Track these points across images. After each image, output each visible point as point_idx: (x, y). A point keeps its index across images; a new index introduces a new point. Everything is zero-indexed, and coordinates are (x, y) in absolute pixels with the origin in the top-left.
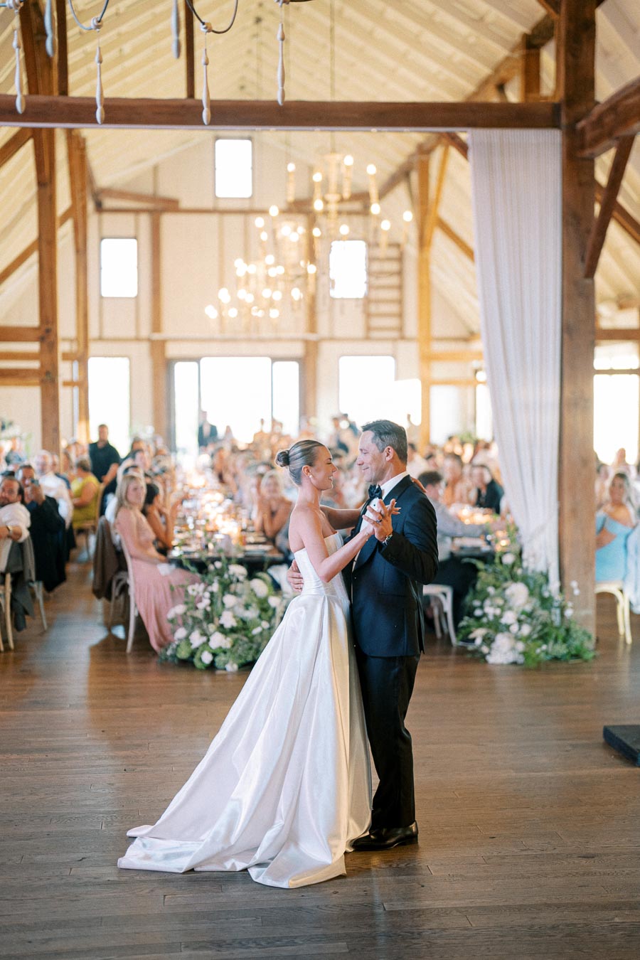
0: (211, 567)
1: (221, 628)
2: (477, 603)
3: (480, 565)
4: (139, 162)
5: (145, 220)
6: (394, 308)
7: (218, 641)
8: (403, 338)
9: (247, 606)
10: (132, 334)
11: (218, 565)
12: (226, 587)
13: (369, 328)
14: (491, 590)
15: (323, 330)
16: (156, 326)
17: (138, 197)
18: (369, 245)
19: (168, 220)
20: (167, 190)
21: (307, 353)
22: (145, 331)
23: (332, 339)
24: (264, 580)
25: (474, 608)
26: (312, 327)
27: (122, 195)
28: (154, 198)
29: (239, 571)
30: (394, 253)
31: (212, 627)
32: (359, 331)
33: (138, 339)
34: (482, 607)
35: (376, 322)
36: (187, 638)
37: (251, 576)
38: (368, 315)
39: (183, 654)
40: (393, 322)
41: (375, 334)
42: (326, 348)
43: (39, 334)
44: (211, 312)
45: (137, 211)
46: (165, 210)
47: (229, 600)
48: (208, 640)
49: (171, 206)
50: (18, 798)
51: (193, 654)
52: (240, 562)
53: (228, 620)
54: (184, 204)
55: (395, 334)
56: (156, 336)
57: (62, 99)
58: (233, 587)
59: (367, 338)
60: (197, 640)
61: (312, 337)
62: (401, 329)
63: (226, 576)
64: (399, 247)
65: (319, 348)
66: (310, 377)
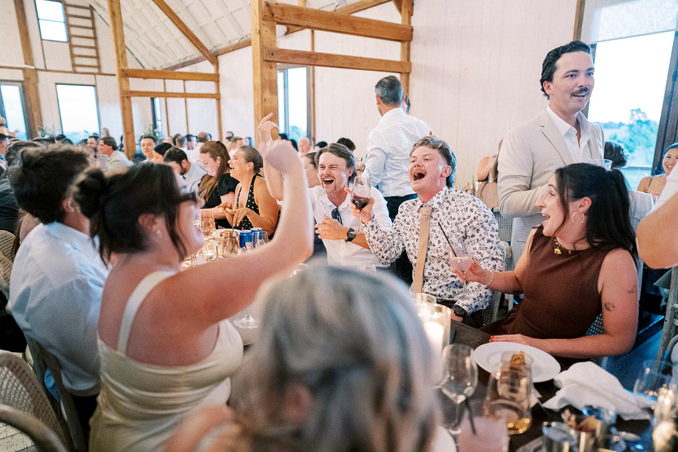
6: (91, 52)
8: (101, 74)
13: (74, 65)
15: (39, 64)
18: (66, 6)
21: (26, 78)
23: (46, 70)
26: (29, 61)
30: (87, 13)
32: (70, 69)
35: (78, 61)
38: (73, 56)
40: (94, 62)
41: (79, 69)
42: (40, 74)
55: (96, 70)
59: (76, 72)
61: (30, 68)
62: (99, 67)
64: (91, 8)
65: (37, 75)
66: (32, 97)
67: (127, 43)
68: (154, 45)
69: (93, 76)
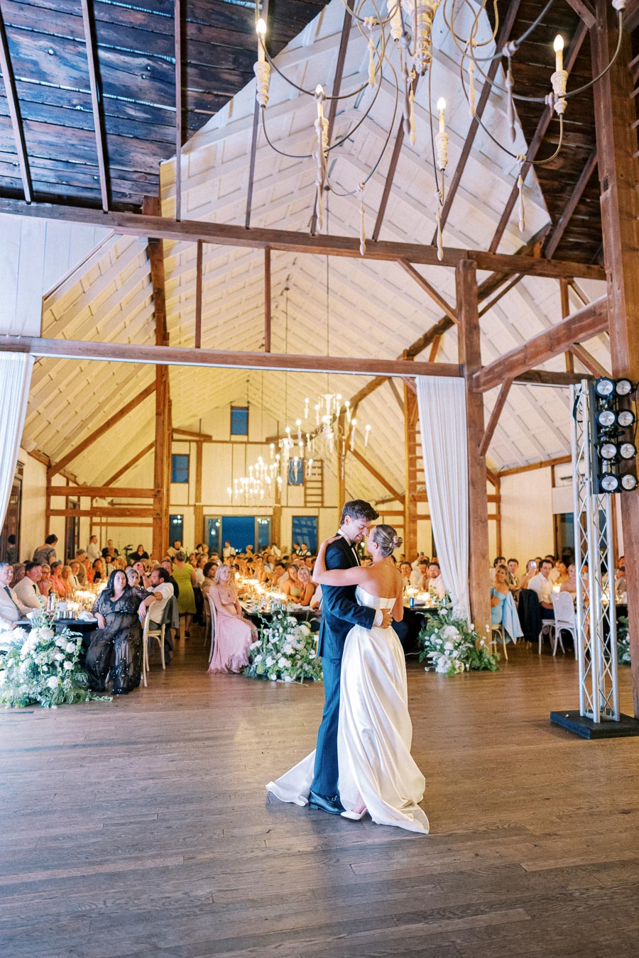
0: (275, 618)
1: (284, 655)
2: (427, 638)
3: (427, 615)
4: (194, 416)
5: (194, 445)
6: (319, 492)
7: (284, 663)
8: (323, 506)
9: (299, 642)
10: (186, 503)
11: (280, 617)
12: (285, 629)
13: (306, 502)
14: (436, 630)
15: (284, 503)
16: (198, 498)
17: (191, 434)
19: (205, 445)
20: (206, 431)
21: (275, 513)
22: (192, 502)
23: (287, 507)
24: (307, 625)
25: (425, 640)
26: (278, 501)
27: (184, 432)
28: (199, 435)
29: (293, 620)
30: (319, 464)
31: (279, 655)
32: (302, 504)
33: (188, 505)
34: (429, 640)
35: (309, 499)
36: (264, 661)
37: (300, 624)
38: (306, 495)
39: (260, 671)
40: (319, 499)
41: (308, 505)
42: (283, 509)
43: (153, 493)
44: (229, 491)
45: (190, 441)
46: (205, 441)
47: (289, 638)
48: (277, 662)
49: (208, 438)
50: (197, 778)
51: (266, 672)
52: (292, 614)
53: (289, 650)
54: (214, 438)
55: (320, 505)
56: (197, 504)
57: (197, 350)
58: (289, 629)
59: (305, 507)
60: (270, 662)
61: (279, 505)
62: (322, 502)
63: (285, 623)
64: (322, 461)
65: (281, 511)
66: (276, 526)
67: (347, 487)
68: (363, 486)
69: (317, 509)
